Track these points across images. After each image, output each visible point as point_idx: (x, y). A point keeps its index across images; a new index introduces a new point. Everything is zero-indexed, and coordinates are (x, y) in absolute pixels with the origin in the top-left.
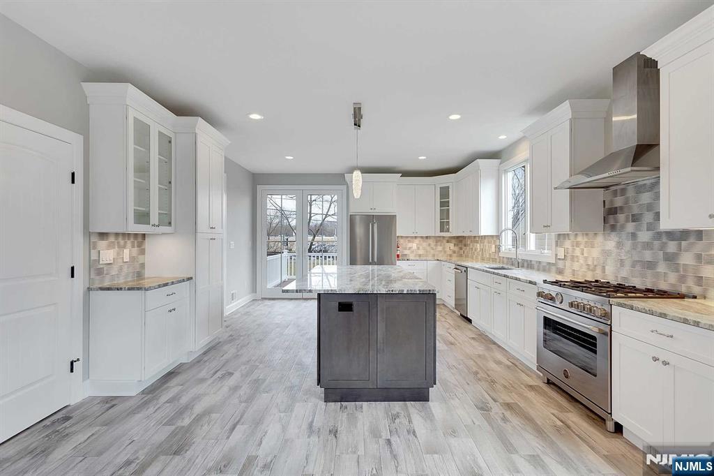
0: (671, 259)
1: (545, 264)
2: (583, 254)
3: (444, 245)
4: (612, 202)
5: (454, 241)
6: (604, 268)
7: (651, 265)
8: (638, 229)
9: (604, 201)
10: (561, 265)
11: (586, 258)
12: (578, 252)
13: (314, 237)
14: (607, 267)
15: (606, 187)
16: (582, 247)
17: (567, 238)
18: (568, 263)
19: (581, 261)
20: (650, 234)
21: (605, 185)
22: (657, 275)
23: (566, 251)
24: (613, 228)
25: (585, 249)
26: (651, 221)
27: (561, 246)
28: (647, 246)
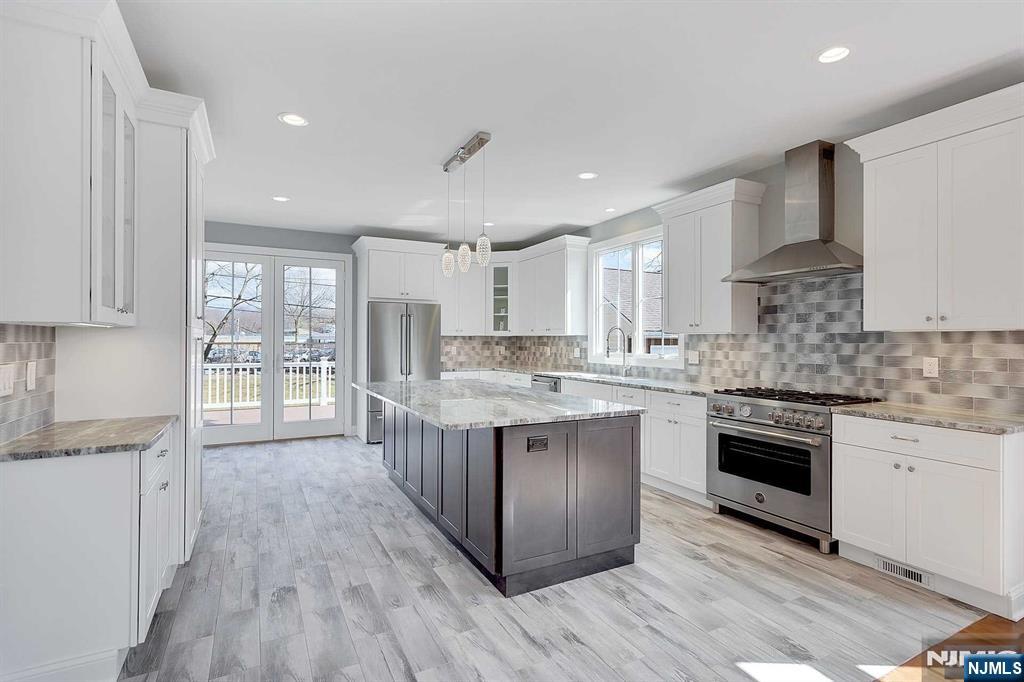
0: (847, 362)
1: (668, 371)
2: (727, 358)
3: (493, 348)
4: (769, 300)
5: (504, 343)
6: (758, 375)
7: (821, 369)
8: (805, 330)
9: (759, 299)
10: (693, 371)
11: (732, 363)
12: (719, 355)
13: (215, 335)
14: (762, 373)
15: (762, 283)
16: (726, 350)
17: (703, 340)
18: (705, 369)
19: (725, 367)
20: (821, 335)
21: (760, 280)
22: (830, 379)
23: (702, 355)
24: (772, 329)
25: (731, 353)
26: (822, 321)
27: (694, 349)
28: (819, 348)
